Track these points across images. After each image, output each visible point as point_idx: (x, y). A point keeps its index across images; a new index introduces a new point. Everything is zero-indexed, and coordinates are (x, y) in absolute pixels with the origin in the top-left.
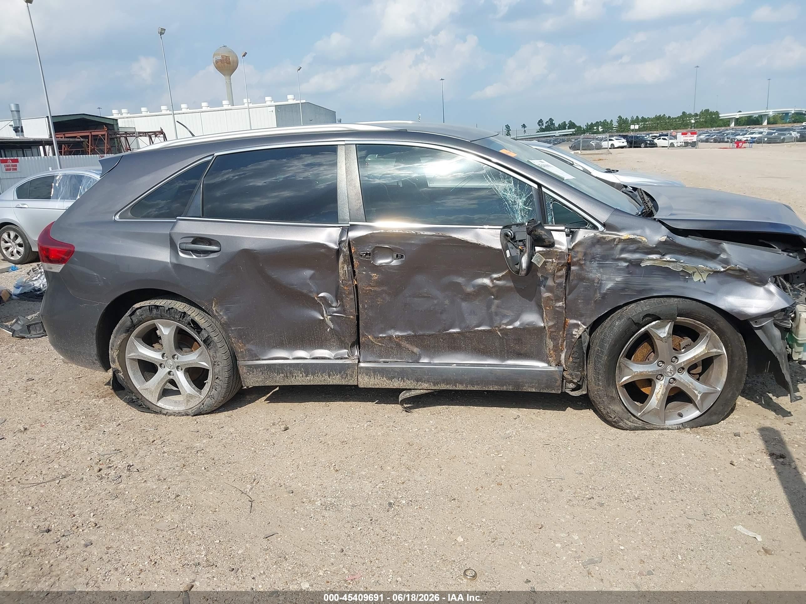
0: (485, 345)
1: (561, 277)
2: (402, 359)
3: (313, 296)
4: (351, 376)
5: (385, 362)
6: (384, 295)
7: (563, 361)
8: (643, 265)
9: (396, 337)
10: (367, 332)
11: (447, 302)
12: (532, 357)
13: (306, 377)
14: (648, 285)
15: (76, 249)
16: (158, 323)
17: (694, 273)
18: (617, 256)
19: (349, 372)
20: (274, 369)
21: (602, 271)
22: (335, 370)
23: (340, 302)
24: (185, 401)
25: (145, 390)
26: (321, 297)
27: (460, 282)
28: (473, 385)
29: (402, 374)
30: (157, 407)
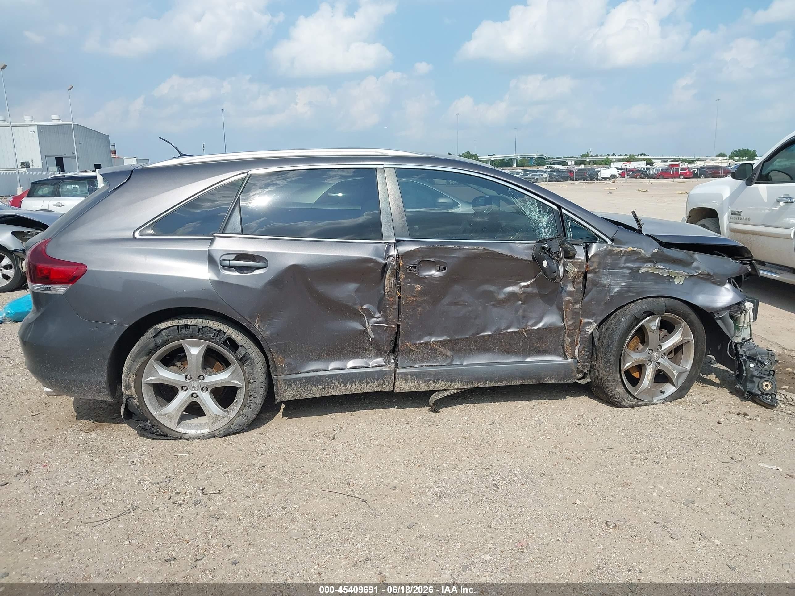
0: (511, 345)
1: (579, 283)
2: (436, 362)
3: (357, 308)
4: (388, 382)
5: (420, 367)
6: (424, 304)
7: (577, 354)
8: (640, 272)
9: (432, 342)
10: (406, 340)
11: (480, 308)
12: (549, 353)
13: (344, 387)
14: (644, 288)
15: (89, 268)
16: (185, 343)
17: (675, 277)
18: (623, 265)
19: (386, 378)
20: (313, 381)
21: (611, 277)
22: (373, 377)
23: (382, 313)
24: (211, 423)
25: (163, 415)
26: (364, 309)
27: (493, 290)
28: (501, 381)
29: (438, 377)
30: (176, 433)
